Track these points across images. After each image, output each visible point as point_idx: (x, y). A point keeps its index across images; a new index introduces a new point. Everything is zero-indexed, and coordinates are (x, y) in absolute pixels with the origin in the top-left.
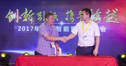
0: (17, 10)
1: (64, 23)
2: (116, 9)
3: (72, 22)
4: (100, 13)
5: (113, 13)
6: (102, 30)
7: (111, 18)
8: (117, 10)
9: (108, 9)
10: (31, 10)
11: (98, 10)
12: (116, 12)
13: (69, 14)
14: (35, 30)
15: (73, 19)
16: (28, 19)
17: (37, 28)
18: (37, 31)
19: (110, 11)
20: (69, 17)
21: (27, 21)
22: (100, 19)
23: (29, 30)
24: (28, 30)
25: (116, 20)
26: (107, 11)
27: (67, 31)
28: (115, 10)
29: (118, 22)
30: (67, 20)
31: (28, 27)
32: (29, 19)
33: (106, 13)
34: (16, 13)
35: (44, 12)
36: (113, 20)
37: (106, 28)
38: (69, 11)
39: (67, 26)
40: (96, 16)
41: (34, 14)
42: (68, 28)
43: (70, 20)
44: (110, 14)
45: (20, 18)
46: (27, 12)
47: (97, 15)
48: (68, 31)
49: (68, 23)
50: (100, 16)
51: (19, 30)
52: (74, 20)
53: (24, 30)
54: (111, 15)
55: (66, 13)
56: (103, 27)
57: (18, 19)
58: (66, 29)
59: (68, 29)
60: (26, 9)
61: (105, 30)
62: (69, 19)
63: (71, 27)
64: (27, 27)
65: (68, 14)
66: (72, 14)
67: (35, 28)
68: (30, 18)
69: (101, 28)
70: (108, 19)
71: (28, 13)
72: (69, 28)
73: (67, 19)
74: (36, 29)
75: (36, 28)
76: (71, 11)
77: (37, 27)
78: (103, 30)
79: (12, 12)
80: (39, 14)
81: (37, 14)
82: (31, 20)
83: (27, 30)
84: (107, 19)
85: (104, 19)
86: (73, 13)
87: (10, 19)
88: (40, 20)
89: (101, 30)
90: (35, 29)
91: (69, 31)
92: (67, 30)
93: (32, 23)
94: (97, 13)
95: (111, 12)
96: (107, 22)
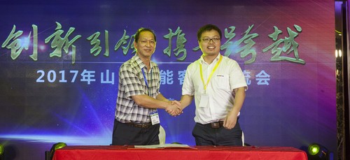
0: (35, 27)
1: (161, 63)
2: (296, 26)
3: (182, 58)
4: (255, 35)
5: (288, 36)
6: (261, 80)
7: (284, 49)
8: (299, 29)
9: (275, 27)
10: (71, 28)
11: (250, 28)
12: (296, 34)
13: (175, 38)
14: (82, 80)
15: (183, 52)
16: (63, 50)
17: (89, 76)
18: (89, 83)
19: (280, 31)
20: (174, 46)
21: (60, 56)
22: (254, 52)
23: (66, 81)
24: (63, 80)
25: (296, 54)
26: (273, 30)
27: (168, 83)
28: (295, 29)
29: (301, 60)
30: (169, 54)
31: (63, 72)
32: (67, 52)
33: (271, 36)
34: (32, 35)
35: (107, 32)
36: (288, 55)
37: (269, 76)
38: (174, 31)
39: (168, 71)
40: (243, 44)
41: (79, 36)
42: (170, 74)
43: (177, 55)
44: (281, 40)
45: (42, 48)
46: (62, 31)
47: (245, 42)
48: (170, 82)
49: (171, 63)
50: (254, 43)
51: (38, 80)
52: (185, 53)
53: (52, 79)
54: (283, 42)
55: (166, 36)
56: (263, 72)
57: (35, 52)
58: (167, 76)
59: (170, 78)
60: (58, 24)
61: (269, 79)
62: (173, 53)
63: (179, 72)
64: (60, 72)
65: (170, 39)
66: (182, 38)
67: (82, 75)
68: (70, 49)
69: (257, 76)
70: (276, 52)
71: (63, 36)
72: (172, 75)
73: (167, 51)
74: (86, 78)
75: (86, 74)
76: (179, 30)
77: (89, 72)
78: (263, 81)
79: (21, 32)
80: (94, 38)
81: (89, 38)
82: (73, 53)
83: (60, 81)
84: (273, 53)
85: (264, 51)
86: (183, 34)
87: (13, 52)
88: (96, 55)
89: (257, 79)
90: (84, 78)
91: (172, 82)
92: (168, 80)
93: (73, 63)
94: (246, 37)
95: (284, 34)
96: (273, 59)
